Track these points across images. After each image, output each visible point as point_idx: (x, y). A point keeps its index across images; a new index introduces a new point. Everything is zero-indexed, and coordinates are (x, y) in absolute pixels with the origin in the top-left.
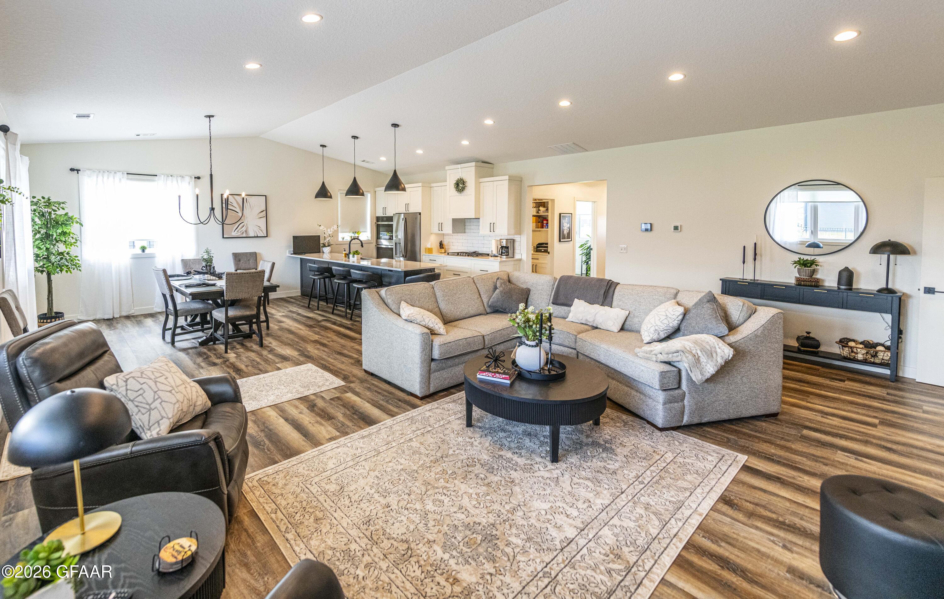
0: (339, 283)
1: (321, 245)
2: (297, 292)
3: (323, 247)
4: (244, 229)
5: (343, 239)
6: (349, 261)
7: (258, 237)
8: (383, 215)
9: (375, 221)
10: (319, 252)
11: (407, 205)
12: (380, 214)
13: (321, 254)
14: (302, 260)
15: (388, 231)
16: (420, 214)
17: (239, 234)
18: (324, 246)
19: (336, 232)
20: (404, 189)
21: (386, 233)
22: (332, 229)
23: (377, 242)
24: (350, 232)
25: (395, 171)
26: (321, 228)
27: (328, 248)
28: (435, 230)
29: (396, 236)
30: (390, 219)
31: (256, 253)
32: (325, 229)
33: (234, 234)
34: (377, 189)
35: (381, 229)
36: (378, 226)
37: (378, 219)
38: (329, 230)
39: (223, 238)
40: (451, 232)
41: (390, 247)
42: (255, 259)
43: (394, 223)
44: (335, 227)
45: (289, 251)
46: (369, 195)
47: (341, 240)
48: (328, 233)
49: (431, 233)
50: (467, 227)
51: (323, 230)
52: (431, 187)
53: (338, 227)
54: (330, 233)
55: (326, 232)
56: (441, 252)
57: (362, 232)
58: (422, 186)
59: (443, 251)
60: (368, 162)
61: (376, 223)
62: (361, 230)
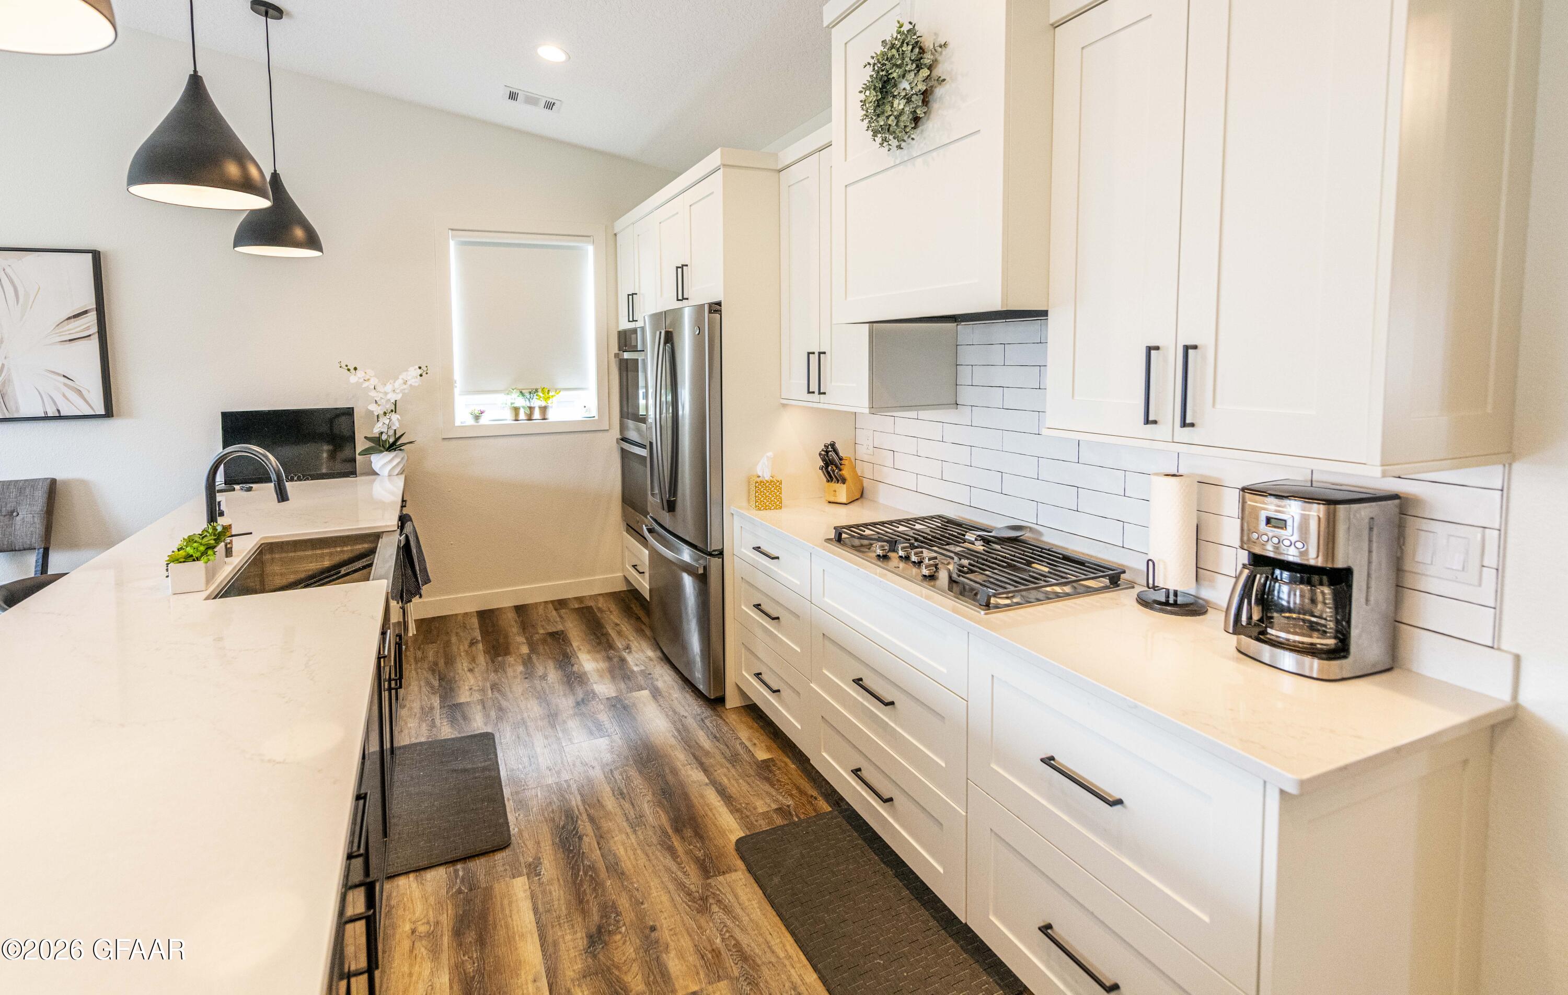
3: (367, 452)
5: (477, 418)
7: (60, 417)
8: (628, 326)
9: (615, 349)
10: (353, 473)
11: (681, 273)
12: (623, 321)
13: (360, 481)
16: (717, 306)
18: (372, 448)
19: (428, 398)
22: (399, 383)
23: (623, 429)
24: (509, 391)
26: (354, 379)
27: (389, 456)
31: (55, 481)
32: (374, 381)
37: (623, 340)
38: (391, 387)
40: (862, 403)
42: (49, 505)
43: (648, 357)
44: (414, 372)
46: (590, 249)
47: (470, 421)
48: (389, 397)
49: (784, 405)
50: (965, 375)
51: (366, 384)
52: (779, 167)
53: (424, 374)
54: (393, 397)
55: (380, 392)
56: (832, 499)
57: (562, 393)
58: (724, 165)
59: (842, 490)
60: (532, 100)
61: (616, 355)
62: (560, 386)
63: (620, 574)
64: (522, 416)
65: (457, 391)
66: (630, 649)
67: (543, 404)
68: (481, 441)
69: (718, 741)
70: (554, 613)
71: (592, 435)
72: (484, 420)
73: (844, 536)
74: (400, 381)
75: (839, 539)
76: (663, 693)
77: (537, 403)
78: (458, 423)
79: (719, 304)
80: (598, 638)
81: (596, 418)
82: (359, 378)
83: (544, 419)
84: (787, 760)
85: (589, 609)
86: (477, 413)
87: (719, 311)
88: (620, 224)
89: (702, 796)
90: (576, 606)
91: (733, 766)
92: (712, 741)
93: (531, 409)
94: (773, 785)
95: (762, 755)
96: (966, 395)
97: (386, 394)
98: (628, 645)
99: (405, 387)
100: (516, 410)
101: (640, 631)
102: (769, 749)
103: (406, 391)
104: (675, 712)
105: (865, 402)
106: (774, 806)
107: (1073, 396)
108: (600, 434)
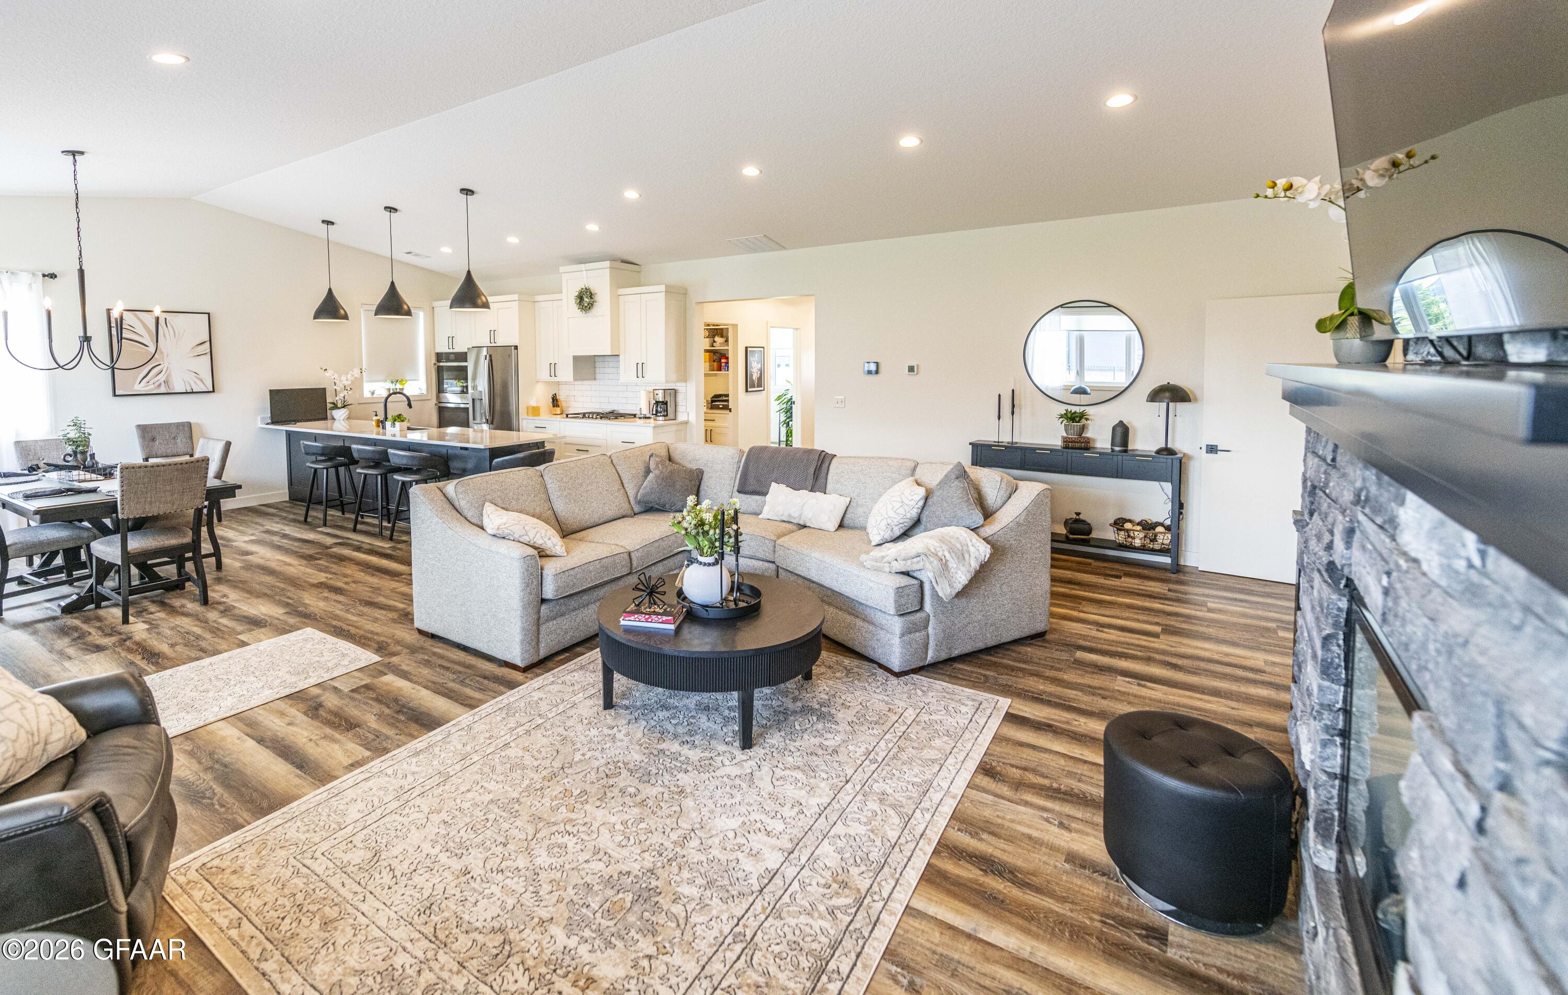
0: (366, 475)
1: (329, 406)
2: (282, 494)
3: (332, 409)
4: (162, 377)
5: (373, 393)
6: (384, 434)
7: (193, 392)
8: (447, 351)
9: (434, 360)
10: (325, 419)
11: (493, 333)
12: (443, 348)
13: (329, 422)
14: (289, 434)
15: (458, 378)
16: (516, 348)
17: (150, 388)
18: (335, 406)
19: (357, 384)
20: (486, 305)
21: (454, 382)
22: (349, 376)
23: (438, 397)
24: (385, 381)
25: (469, 272)
26: (327, 374)
27: (343, 411)
28: (544, 375)
29: (474, 388)
30: (463, 357)
31: (189, 424)
32: (336, 376)
33: (139, 388)
34: (436, 304)
35: (446, 375)
36: (440, 370)
37: (439, 357)
38: (343, 378)
39: (115, 395)
40: (572, 379)
41: (462, 406)
42: (188, 434)
43: (470, 365)
44: (356, 372)
45: (263, 419)
46: (422, 314)
47: (369, 395)
48: (343, 383)
49: (538, 381)
50: (597, 372)
51: (332, 377)
52: (536, 302)
53: (362, 372)
54: (345, 384)
55: (339, 381)
57: (410, 381)
58: (519, 299)
60: (416, 255)
61: (435, 364)
62: (408, 378)
65: (369, 383)
67: (401, 387)
71: (424, 400)
72: (375, 396)
77: (398, 387)
78: (365, 396)
79: (517, 346)
81: (426, 393)
82: (330, 374)
86: (373, 391)
93: (396, 390)
97: (342, 381)
100: (389, 390)
103: (351, 381)
108: (427, 403)
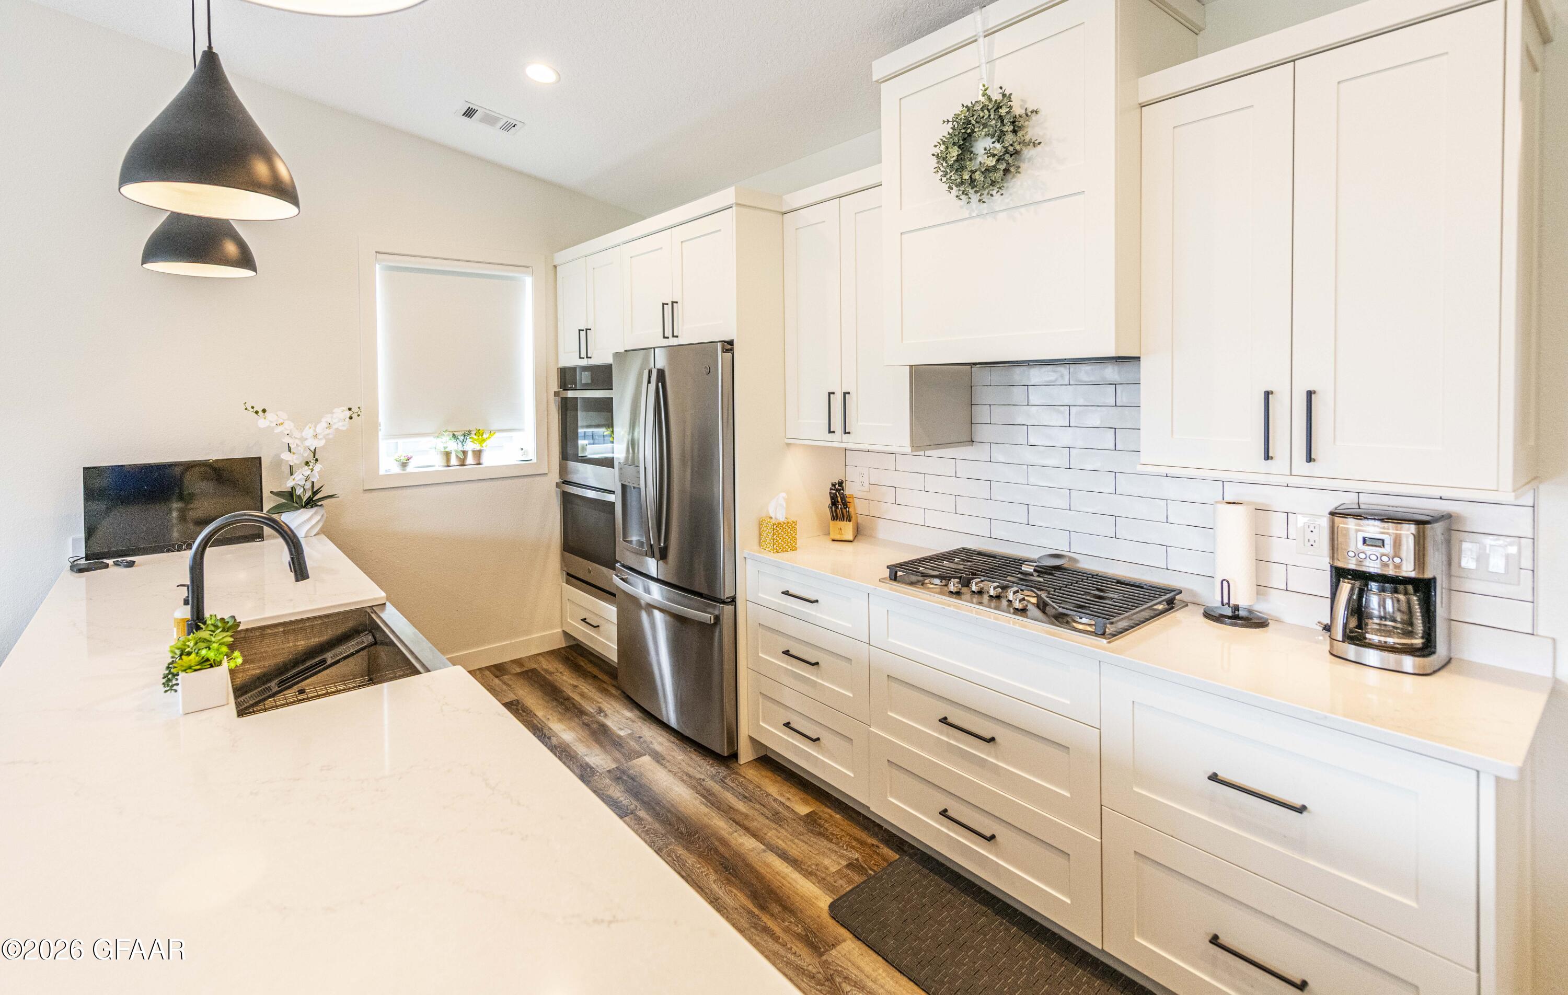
1: (271, 502)
3: (277, 509)
5: (404, 465)
8: (579, 364)
9: (554, 386)
11: (670, 311)
16: (729, 346)
19: (352, 444)
22: (322, 427)
23: (563, 470)
24: (439, 435)
26: (268, 423)
27: (308, 513)
30: (604, 376)
32: (289, 426)
35: (579, 418)
36: (567, 408)
37: (567, 377)
38: (308, 432)
40: (903, 442)
41: (607, 497)
43: (620, 395)
44: (340, 414)
46: (528, 281)
47: (396, 469)
48: (308, 443)
49: (788, 445)
50: (982, 414)
51: (280, 429)
52: (784, 210)
53: (354, 416)
54: (313, 444)
55: (296, 438)
56: (838, 537)
57: (497, 435)
58: (737, 204)
59: (847, 530)
60: (490, 120)
61: (556, 394)
62: (494, 427)
63: (560, 630)
64: (454, 461)
65: (381, 434)
66: (604, 711)
67: (477, 447)
68: (409, 491)
69: (750, 801)
70: (497, 681)
71: (530, 479)
72: (410, 468)
73: (899, 573)
74: (323, 425)
75: (894, 578)
76: (666, 756)
77: (470, 446)
78: (382, 472)
79: (731, 343)
80: (562, 704)
81: (535, 461)
82: (271, 422)
83: (479, 464)
84: (829, 811)
85: (533, 671)
86: (403, 459)
87: (731, 350)
88: (560, 257)
89: (768, 865)
90: (518, 670)
91: (780, 825)
92: (745, 802)
93: (465, 453)
94: (831, 841)
95: (803, 809)
96: (983, 432)
97: (303, 439)
98: (600, 708)
99: (329, 431)
100: (448, 455)
101: (604, 691)
102: (806, 803)
103: (331, 436)
104: (690, 776)
105: (907, 442)
106: (844, 863)
107: (1172, 435)
108: (538, 478)
